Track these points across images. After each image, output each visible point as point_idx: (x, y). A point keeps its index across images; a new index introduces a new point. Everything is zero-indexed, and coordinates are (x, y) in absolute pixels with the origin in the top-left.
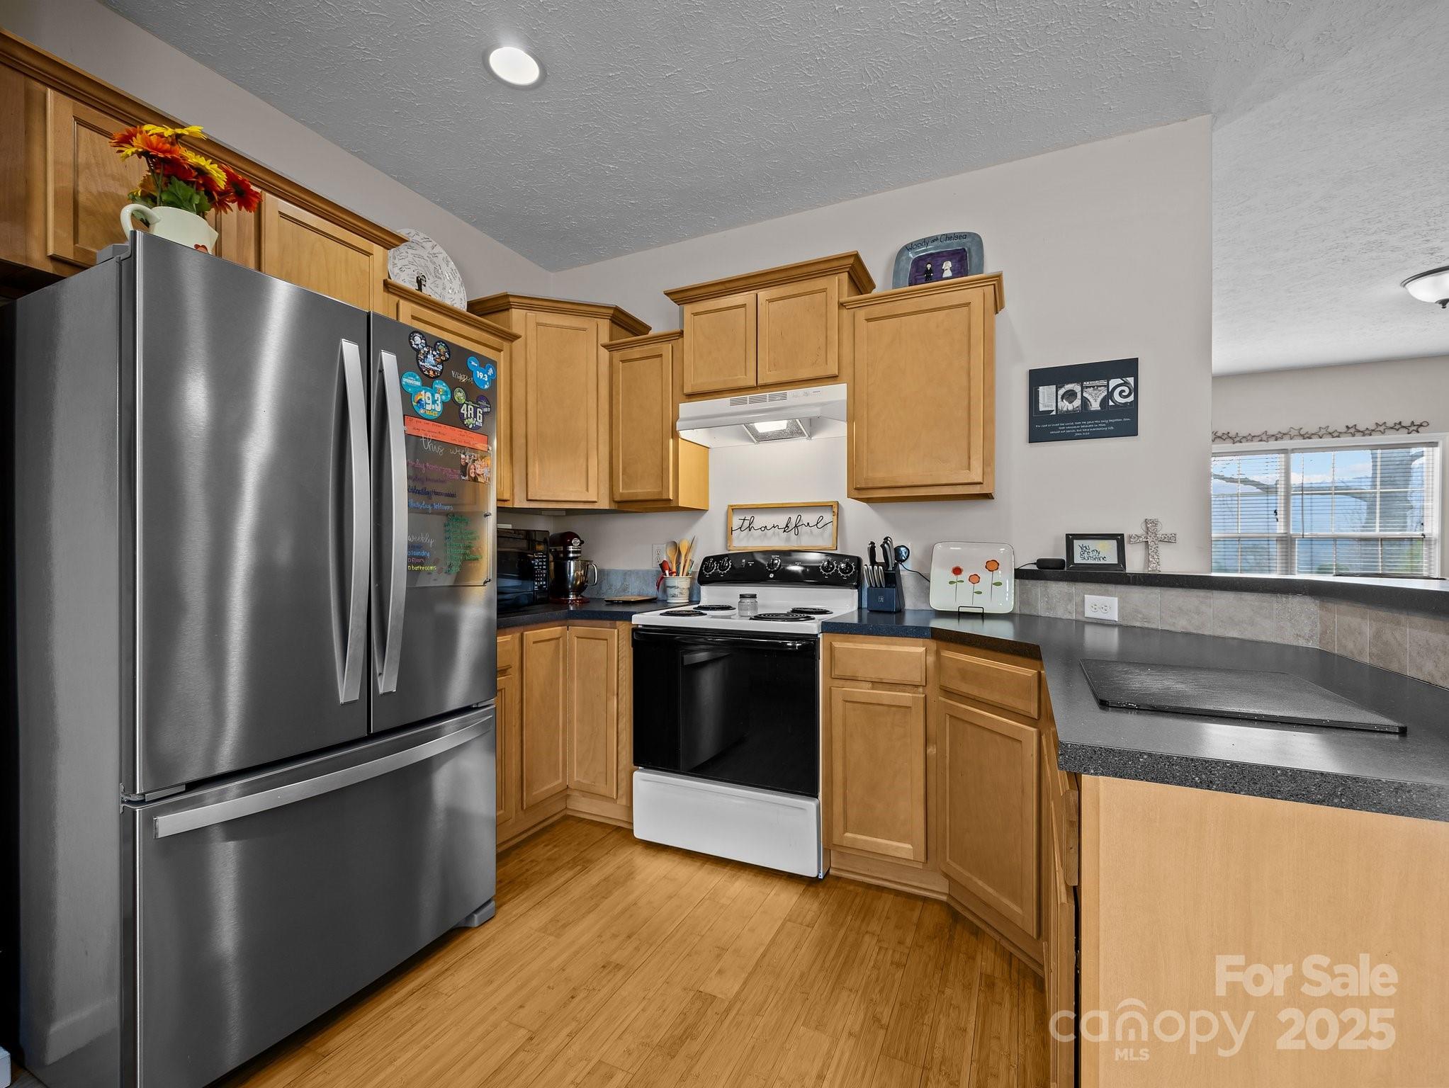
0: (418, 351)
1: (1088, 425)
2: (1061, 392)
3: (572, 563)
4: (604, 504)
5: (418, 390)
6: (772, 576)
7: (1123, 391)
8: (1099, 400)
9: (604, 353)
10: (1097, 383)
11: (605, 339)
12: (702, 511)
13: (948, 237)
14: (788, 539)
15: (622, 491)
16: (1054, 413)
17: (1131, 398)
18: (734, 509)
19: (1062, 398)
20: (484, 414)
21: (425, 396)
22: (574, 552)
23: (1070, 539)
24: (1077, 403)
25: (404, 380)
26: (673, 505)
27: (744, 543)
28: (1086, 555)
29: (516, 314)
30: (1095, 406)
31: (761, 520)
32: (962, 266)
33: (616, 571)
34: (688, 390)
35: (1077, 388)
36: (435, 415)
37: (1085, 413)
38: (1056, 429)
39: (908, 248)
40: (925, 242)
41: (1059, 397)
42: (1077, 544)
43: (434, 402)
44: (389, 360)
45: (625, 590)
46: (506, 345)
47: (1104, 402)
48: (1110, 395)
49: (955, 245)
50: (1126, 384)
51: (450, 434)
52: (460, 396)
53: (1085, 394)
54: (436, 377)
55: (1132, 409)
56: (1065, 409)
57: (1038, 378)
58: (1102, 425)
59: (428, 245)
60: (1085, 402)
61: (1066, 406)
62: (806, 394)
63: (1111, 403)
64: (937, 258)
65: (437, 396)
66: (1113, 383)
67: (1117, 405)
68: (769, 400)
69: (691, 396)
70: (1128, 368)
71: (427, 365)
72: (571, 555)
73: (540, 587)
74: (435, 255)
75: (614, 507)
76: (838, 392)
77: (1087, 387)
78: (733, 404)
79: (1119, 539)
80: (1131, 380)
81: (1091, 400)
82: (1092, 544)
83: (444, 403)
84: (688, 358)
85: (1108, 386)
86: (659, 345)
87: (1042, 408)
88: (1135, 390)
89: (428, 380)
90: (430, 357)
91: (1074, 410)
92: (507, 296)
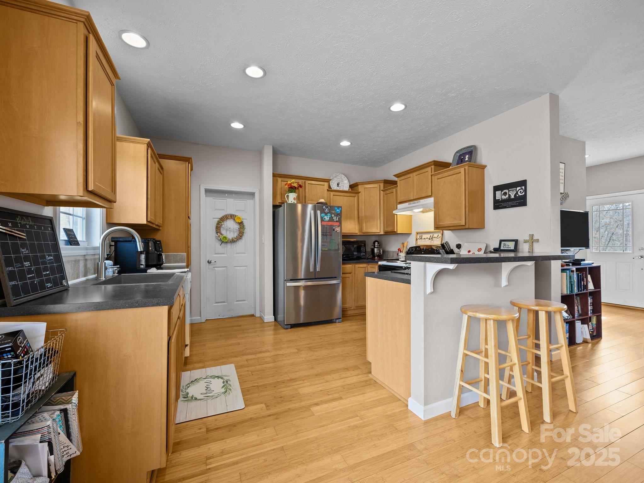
0: (324, 209)
1: (510, 203)
2: (503, 193)
3: (376, 249)
4: (382, 233)
5: (324, 216)
6: (423, 253)
7: (521, 191)
8: (514, 195)
9: (382, 192)
10: (513, 189)
11: (382, 188)
12: (410, 234)
13: (468, 147)
14: (431, 242)
15: (387, 230)
16: (500, 200)
17: (524, 194)
18: (417, 233)
19: (503, 195)
20: (338, 218)
21: (326, 217)
22: (377, 246)
23: (501, 241)
24: (507, 196)
25: (322, 215)
26: (396, 233)
27: (421, 243)
28: (505, 246)
29: (360, 186)
30: (513, 197)
31: (424, 236)
32: (471, 156)
33: (391, 251)
34: (399, 201)
35: (507, 191)
36: (328, 220)
37: (509, 199)
38: (501, 205)
39: (457, 152)
40: (461, 150)
41: (502, 194)
42: (503, 243)
43: (327, 218)
44: (319, 212)
45: (393, 257)
46: (357, 195)
47: (515, 195)
48: (517, 193)
49: (469, 150)
50: (522, 189)
51: (330, 223)
52: (333, 215)
53: (510, 193)
54: (328, 213)
55: (525, 197)
56: (504, 198)
57: (496, 188)
58: (514, 203)
59: (340, 175)
60: (509, 195)
61: (504, 197)
62: (425, 201)
63: (517, 196)
64: (464, 155)
65: (328, 217)
66: (518, 189)
67: (519, 196)
68: (416, 203)
69: (400, 203)
70: (523, 183)
71: (326, 211)
72: (376, 247)
73: (363, 255)
74: (342, 177)
75: (384, 234)
76: (431, 200)
77: (510, 191)
78: (409, 204)
79: (516, 241)
80: (523, 187)
81: (511, 195)
82: (507, 243)
83: (329, 218)
84: (399, 192)
85: (516, 190)
86: (392, 190)
87: (497, 199)
88: (525, 191)
89: (326, 214)
90: (327, 209)
91: (506, 199)
92: (357, 183)
